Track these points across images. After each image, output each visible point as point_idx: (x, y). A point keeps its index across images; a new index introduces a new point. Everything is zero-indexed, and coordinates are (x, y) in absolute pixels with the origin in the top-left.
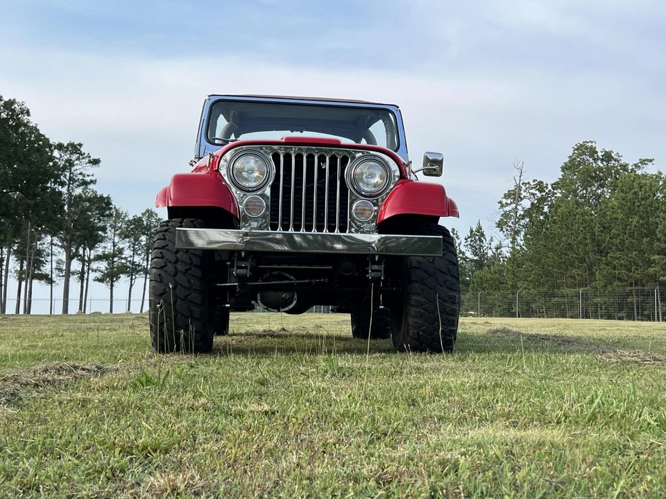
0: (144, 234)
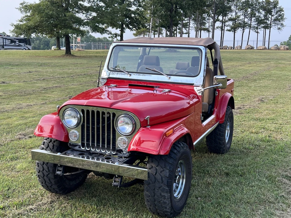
0: (250, 8)
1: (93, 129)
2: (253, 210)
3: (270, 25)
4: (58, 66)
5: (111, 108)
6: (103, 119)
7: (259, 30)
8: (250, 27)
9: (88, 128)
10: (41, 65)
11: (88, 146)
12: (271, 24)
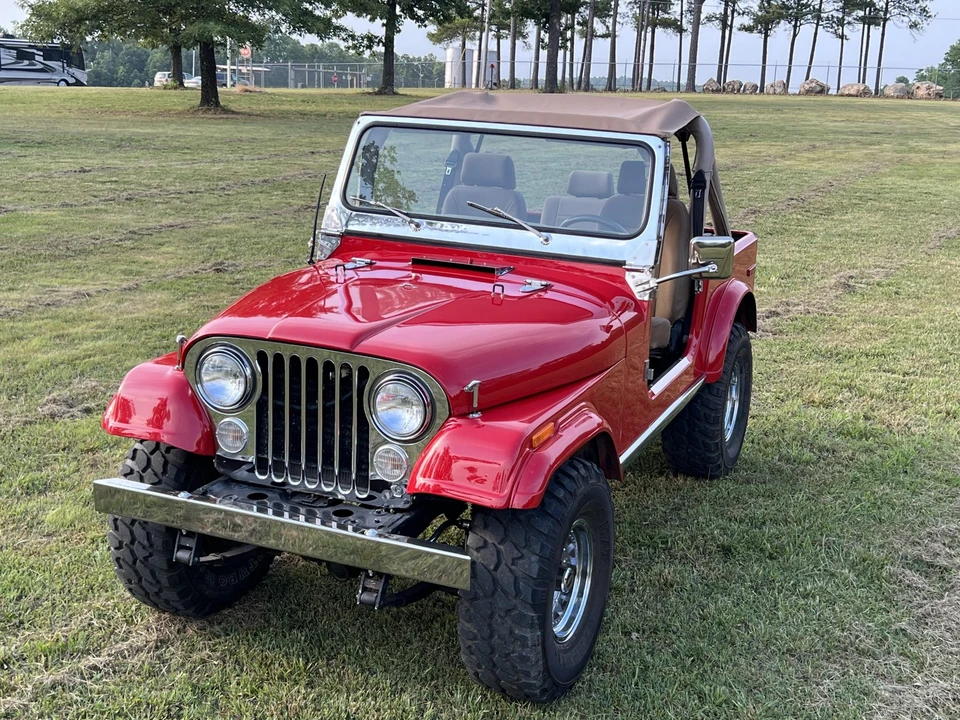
1: (295, 414)
2: (806, 679)
3: (885, 14)
4: (176, 149)
5: (355, 351)
6: (329, 384)
7: (847, 30)
8: (819, 18)
9: (279, 411)
10: (119, 144)
11: (279, 468)
12: (887, 8)
